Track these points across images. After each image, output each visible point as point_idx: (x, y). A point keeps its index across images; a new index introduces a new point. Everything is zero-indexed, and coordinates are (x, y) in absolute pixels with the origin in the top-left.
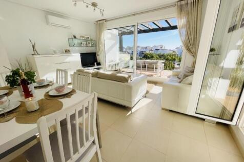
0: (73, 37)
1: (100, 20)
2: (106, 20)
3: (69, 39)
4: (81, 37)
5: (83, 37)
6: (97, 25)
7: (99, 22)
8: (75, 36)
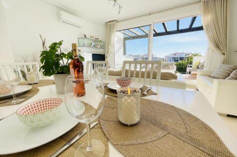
0: (84, 37)
1: (110, 22)
2: (117, 22)
3: (78, 39)
4: (91, 37)
5: (93, 37)
6: (107, 26)
7: (109, 23)
8: (85, 36)
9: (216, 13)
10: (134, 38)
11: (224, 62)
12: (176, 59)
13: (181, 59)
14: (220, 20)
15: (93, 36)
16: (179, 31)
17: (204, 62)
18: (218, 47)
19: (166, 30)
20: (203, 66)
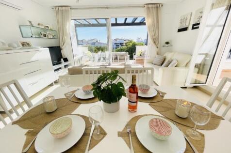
0: (29, 24)
2: (71, 8)
5: (42, 25)
6: (57, 10)
7: (60, 8)
8: (30, 22)
9: (154, 19)
10: (85, 25)
11: (158, 54)
12: (117, 45)
13: (121, 44)
14: (156, 24)
15: (41, 23)
16: (125, 24)
17: (145, 51)
18: (155, 42)
19: (116, 22)
20: (144, 54)
